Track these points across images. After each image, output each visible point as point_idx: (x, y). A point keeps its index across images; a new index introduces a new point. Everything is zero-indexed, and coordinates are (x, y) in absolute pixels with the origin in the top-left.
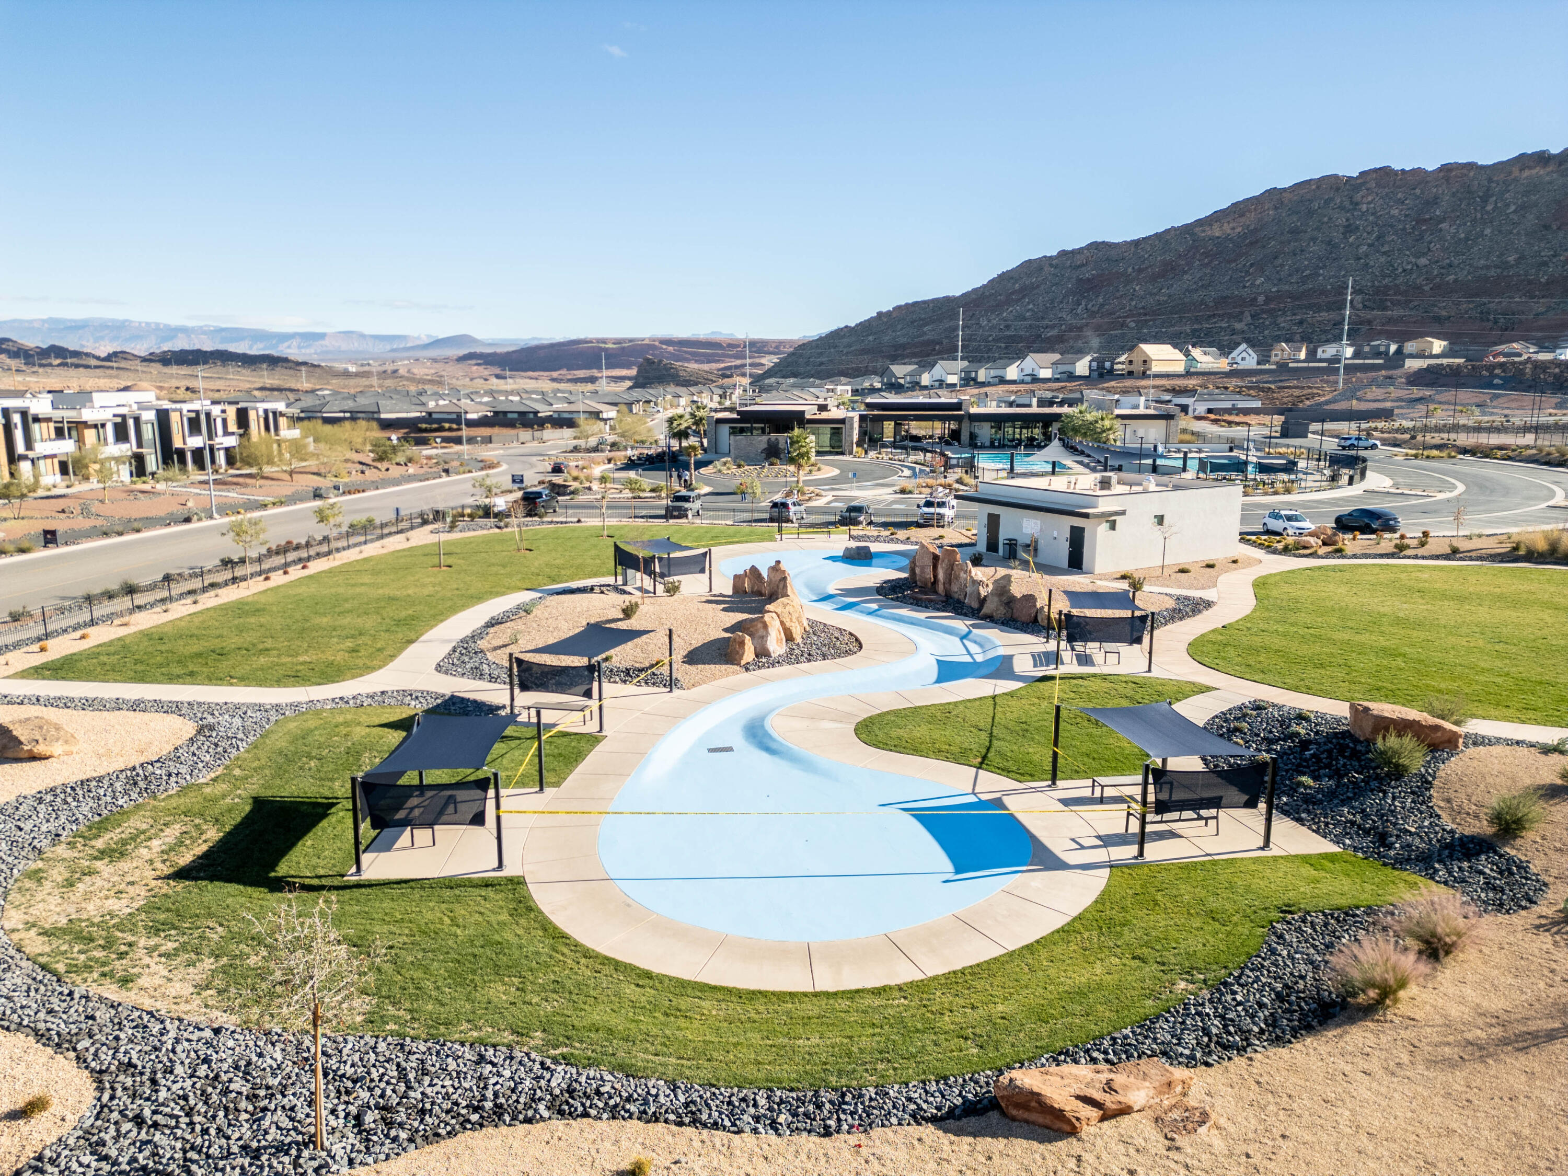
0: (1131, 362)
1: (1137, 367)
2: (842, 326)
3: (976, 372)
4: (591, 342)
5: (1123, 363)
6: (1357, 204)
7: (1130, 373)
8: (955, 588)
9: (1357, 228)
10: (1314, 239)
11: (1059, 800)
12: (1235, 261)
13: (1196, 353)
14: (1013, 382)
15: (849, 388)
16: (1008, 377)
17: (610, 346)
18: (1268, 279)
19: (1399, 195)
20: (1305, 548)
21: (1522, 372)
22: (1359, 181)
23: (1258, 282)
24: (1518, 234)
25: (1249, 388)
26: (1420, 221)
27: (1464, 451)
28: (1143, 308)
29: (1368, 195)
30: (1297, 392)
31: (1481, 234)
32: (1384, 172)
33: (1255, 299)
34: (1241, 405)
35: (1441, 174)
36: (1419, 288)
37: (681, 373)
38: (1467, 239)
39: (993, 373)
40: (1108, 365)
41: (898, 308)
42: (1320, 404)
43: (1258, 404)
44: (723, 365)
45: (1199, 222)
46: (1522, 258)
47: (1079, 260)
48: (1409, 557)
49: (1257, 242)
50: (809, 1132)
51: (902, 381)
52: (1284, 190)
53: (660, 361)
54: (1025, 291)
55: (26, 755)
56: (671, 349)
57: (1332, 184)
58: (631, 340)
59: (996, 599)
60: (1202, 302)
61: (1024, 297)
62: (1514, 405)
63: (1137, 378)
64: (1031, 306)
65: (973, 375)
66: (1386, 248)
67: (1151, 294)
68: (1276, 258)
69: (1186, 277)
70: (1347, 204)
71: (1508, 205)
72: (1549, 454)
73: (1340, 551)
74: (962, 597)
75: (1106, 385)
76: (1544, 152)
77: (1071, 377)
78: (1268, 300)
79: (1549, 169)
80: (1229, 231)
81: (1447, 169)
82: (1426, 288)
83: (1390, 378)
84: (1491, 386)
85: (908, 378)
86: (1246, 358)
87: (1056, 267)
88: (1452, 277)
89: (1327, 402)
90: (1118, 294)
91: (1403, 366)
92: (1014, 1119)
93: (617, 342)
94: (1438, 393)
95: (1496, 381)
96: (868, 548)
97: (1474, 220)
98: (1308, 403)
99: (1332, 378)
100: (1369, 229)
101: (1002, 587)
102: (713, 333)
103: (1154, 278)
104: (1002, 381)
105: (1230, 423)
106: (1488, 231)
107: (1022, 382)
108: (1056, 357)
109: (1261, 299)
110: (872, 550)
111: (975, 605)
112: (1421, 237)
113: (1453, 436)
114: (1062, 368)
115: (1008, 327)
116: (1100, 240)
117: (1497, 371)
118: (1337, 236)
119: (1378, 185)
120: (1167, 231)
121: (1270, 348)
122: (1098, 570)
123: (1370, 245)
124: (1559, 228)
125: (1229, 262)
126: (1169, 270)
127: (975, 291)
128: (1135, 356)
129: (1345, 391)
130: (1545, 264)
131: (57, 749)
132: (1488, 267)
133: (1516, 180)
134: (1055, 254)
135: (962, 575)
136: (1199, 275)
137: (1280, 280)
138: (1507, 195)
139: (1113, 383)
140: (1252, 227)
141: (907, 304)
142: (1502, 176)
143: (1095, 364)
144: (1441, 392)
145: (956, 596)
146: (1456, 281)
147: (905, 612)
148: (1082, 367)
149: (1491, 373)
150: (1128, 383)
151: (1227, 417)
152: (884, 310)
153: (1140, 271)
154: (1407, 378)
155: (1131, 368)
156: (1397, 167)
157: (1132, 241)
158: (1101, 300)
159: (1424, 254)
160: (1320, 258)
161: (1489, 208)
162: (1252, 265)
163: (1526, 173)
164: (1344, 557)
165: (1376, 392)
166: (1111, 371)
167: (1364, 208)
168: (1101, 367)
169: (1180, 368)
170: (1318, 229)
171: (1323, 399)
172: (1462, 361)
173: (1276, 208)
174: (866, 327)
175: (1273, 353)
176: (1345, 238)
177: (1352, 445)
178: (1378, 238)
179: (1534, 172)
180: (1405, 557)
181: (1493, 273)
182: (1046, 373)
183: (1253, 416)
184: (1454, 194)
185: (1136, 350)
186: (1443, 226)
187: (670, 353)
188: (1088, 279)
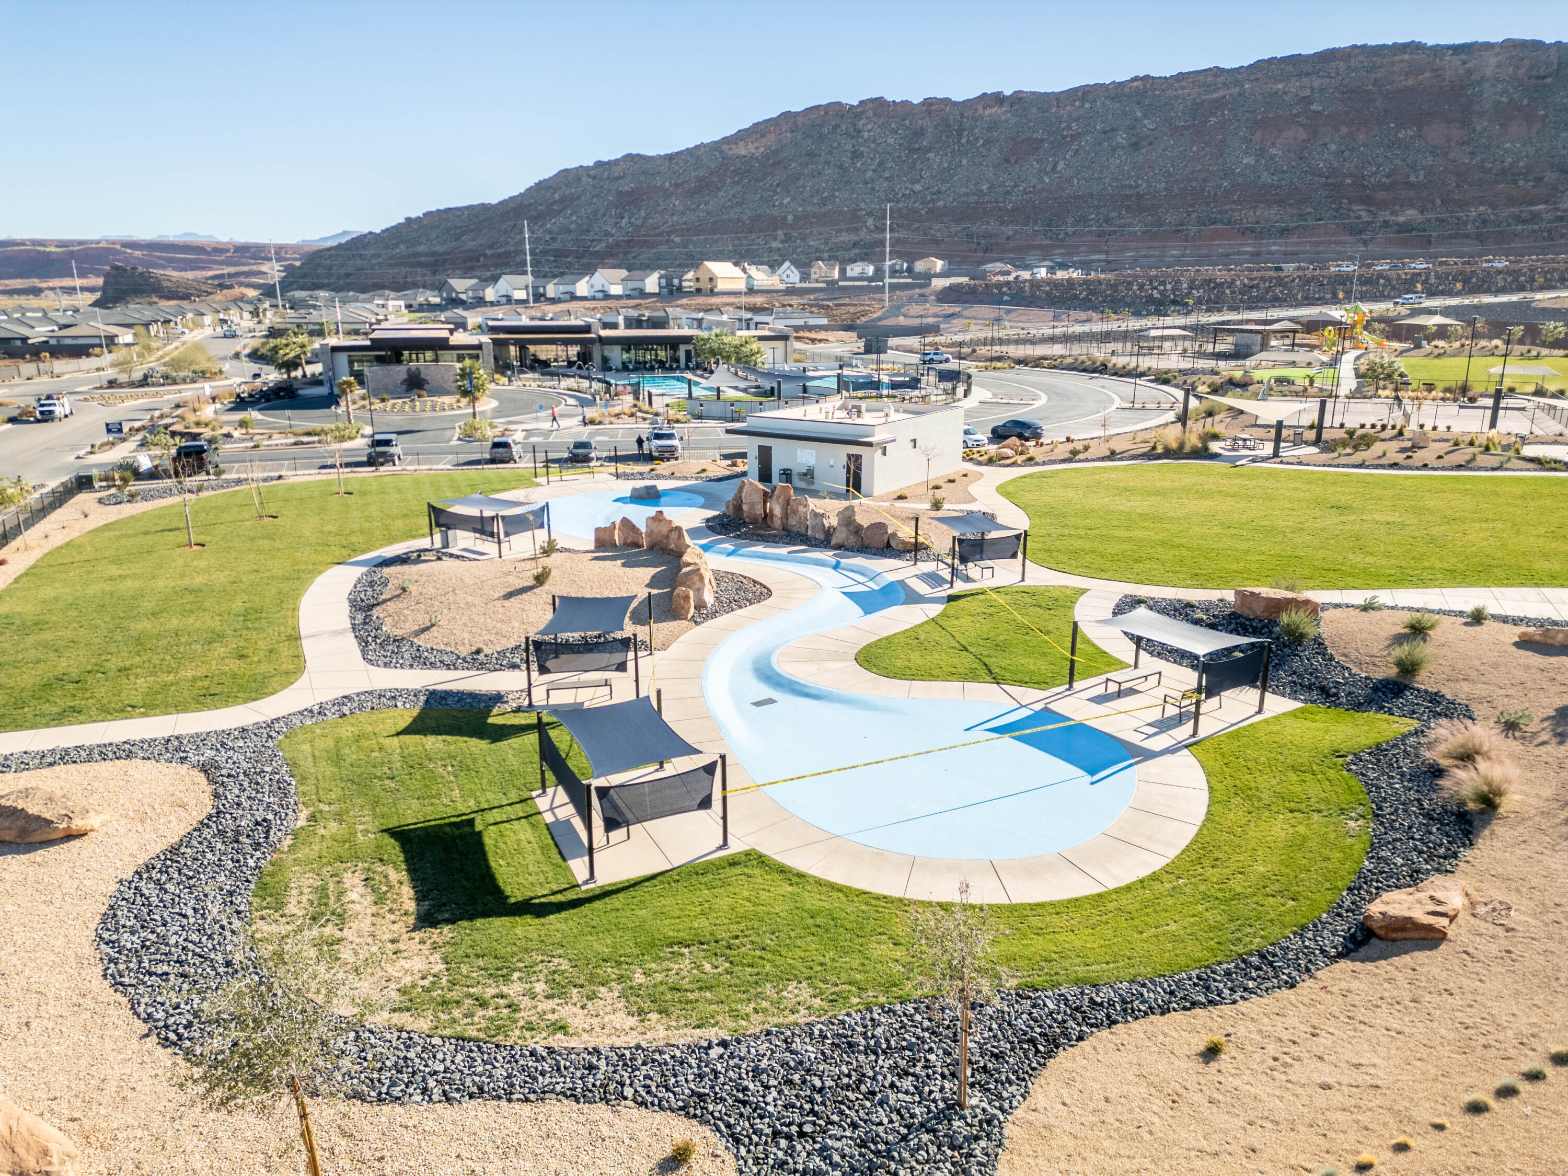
0: (698, 280)
1: (705, 285)
2: (366, 231)
3: (544, 287)
4: (22, 243)
5: (690, 280)
6: (859, 131)
7: (699, 291)
8: (793, 521)
9: (862, 154)
10: (827, 163)
11: (1090, 700)
12: (762, 180)
13: (752, 270)
14: (584, 299)
15: (402, 303)
16: (579, 294)
17: (53, 249)
18: (794, 199)
19: (893, 125)
20: (1004, 458)
21: (1022, 290)
22: (859, 110)
23: (785, 202)
24: (987, 165)
25: (811, 306)
26: (912, 151)
27: (1019, 362)
28: (685, 223)
29: (868, 123)
30: (852, 309)
31: (960, 165)
32: (879, 103)
33: (785, 218)
34: (812, 322)
35: (924, 108)
36: (916, 211)
37: (165, 284)
38: (950, 168)
39: (562, 288)
40: (676, 282)
41: (428, 214)
42: (873, 321)
43: (824, 321)
44: (210, 273)
45: (726, 140)
46: (991, 187)
47: (617, 171)
48: (1083, 461)
49: (779, 163)
50: (1279, 988)
51: (463, 297)
52: (798, 113)
53: (134, 268)
54: (566, 202)
55: (61, 835)
56: (138, 253)
57: (835, 111)
58: (80, 243)
59: (844, 529)
60: (739, 220)
61: (565, 208)
62: (1023, 318)
63: (706, 295)
64: (574, 218)
65: (541, 290)
66: (887, 174)
67: (691, 210)
68: (798, 179)
69: (720, 194)
70: (851, 130)
71: (977, 139)
72: (1083, 362)
73: (1031, 459)
74: (803, 530)
75: (679, 302)
76: (1000, 93)
77: (642, 294)
78: (796, 218)
79: (1004, 109)
80: (753, 151)
81: (928, 103)
82: (923, 212)
83: (923, 295)
84: (1001, 302)
85: (470, 293)
86: (789, 274)
87: (594, 178)
88: (941, 204)
89: (879, 319)
90: (659, 209)
91: (929, 284)
92: (1394, 940)
93: (61, 244)
94: (965, 309)
95: (1006, 298)
96: (654, 487)
97: (953, 151)
98: (863, 319)
99: (877, 296)
100: (872, 155)
101: (848, 519)
102: (186, 234)
103: (691, 194)
104: (573, 297)
105: (813, 340)
106: (964, 162)
107: (594, 298)
108: (624, 273)
109: (790, 218)
110: (660, 488)
111: (821, 536)
112: (913, 166)
113: (1004, 348)
114: (631, 285)
115: (554, 239)
116: (634, 152)
117: (1004, 289)
118: (846, 160)
119: (875, 114)
120: (697, 147)
121: (809, 265)
122: (877, 492)
123: (875, 171)
124: (1016, 162)
125: (758, 181)
126: (704, 187)
127: (512, 199)
128: (700, 274)
129: (891, 307)
130: (1008, 193)
131: (93, 821)
132: (967, 195)
133: (981, 117)
134: (591, 164)
135: (801, 509)
136: (732, 193)
137: (804, 200)
138: (976, 131)
139: (684, 301)
140: (773, 148)
141: (438, 211)
142: (971, 113)
143: (663, 281)
144: (967, 308)
145: (795, 529)
146: (945, 207)
147: (760, 548)
148: (652, 283)
149: (1000, 290)
150: (700, 300)
151: (807, 334)
152: (413, 216)
153: (677, 186)
154: (937, 296)
155: (699, 285)
156: (889, 99)
157: (666, 155)
158: (643, 213)
159: (918, 181)
160: (835, 181)
161: (964, 141)
162: (778, 185)
163: (988, 111)
164: (1037, 464)
165: (916, 309)
166: (680, 288)
167: (866, 135)
168: (670, 284)
169: (741, 286)
170: (830, 153)
171: (875, 316)
172: (967, 279)
173: (792, 131)
174: (394, 235)
175: (813, 270)
176: (853, 163)
177: (932, 359)
178: (880, 164)
179: (994, 110)
180: (1080, 461)
181: (972, 199)
182: (616, 290)
183: (830, 333)
184: (936, 127)
185: (701, 268)
186: (931, 155)
187: (138, 258)
188: (628, 192)
